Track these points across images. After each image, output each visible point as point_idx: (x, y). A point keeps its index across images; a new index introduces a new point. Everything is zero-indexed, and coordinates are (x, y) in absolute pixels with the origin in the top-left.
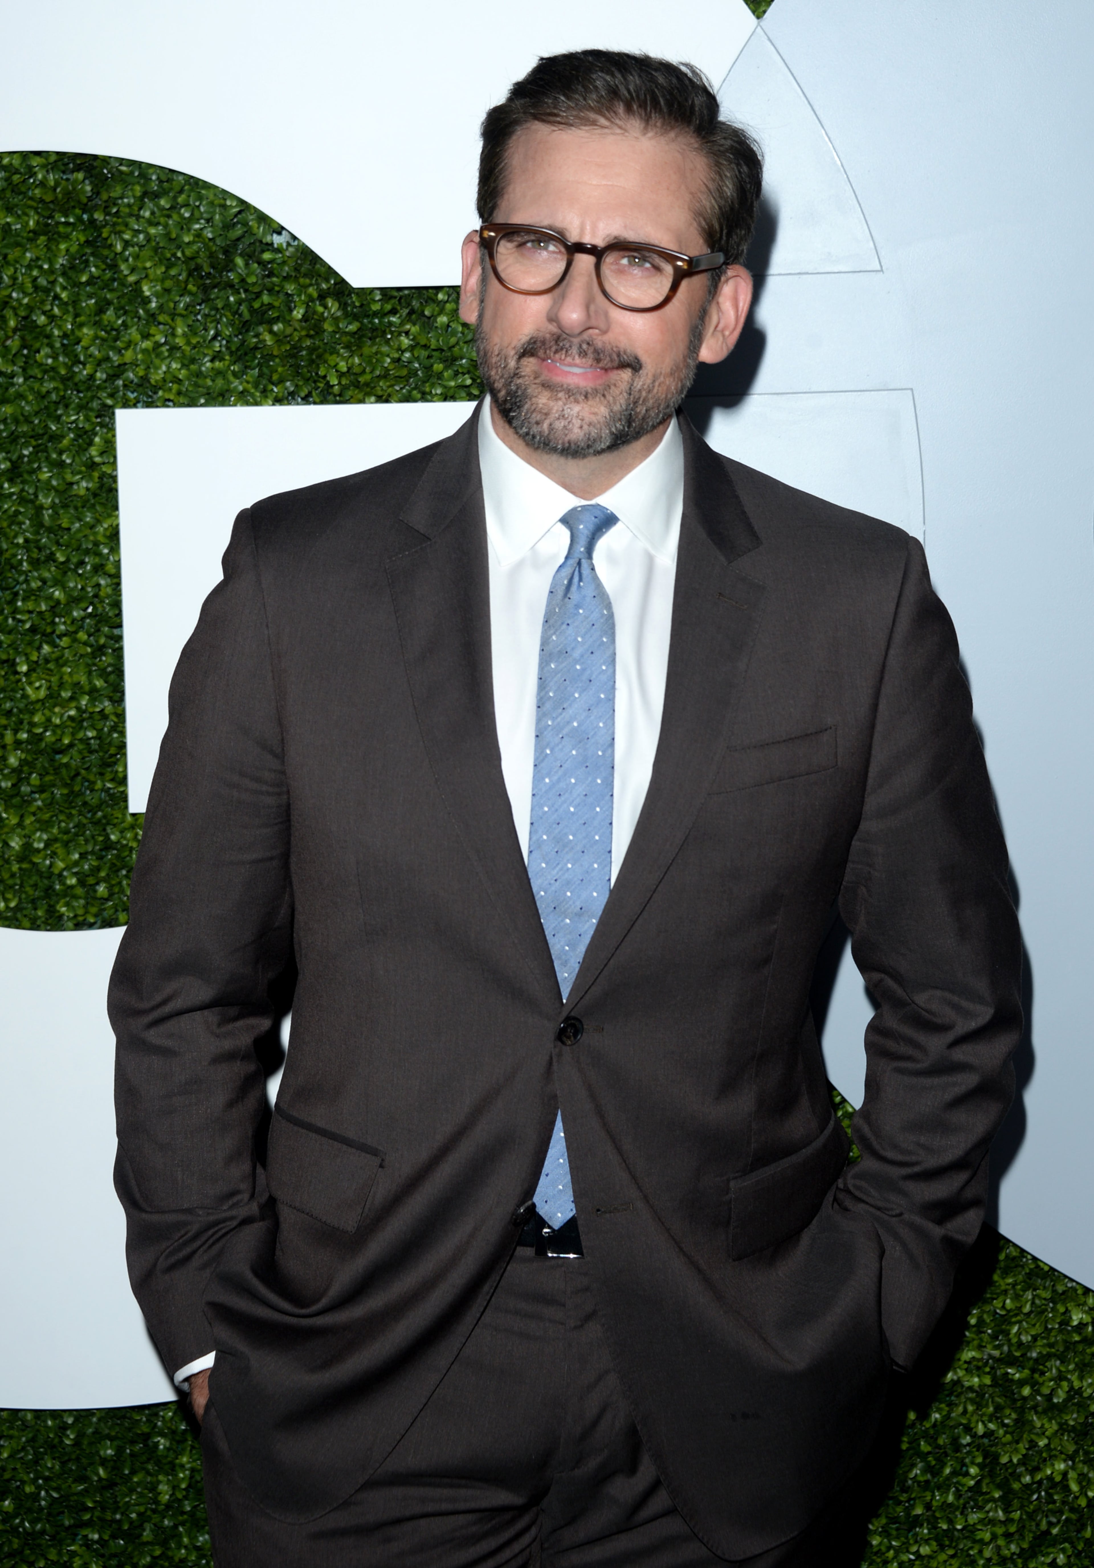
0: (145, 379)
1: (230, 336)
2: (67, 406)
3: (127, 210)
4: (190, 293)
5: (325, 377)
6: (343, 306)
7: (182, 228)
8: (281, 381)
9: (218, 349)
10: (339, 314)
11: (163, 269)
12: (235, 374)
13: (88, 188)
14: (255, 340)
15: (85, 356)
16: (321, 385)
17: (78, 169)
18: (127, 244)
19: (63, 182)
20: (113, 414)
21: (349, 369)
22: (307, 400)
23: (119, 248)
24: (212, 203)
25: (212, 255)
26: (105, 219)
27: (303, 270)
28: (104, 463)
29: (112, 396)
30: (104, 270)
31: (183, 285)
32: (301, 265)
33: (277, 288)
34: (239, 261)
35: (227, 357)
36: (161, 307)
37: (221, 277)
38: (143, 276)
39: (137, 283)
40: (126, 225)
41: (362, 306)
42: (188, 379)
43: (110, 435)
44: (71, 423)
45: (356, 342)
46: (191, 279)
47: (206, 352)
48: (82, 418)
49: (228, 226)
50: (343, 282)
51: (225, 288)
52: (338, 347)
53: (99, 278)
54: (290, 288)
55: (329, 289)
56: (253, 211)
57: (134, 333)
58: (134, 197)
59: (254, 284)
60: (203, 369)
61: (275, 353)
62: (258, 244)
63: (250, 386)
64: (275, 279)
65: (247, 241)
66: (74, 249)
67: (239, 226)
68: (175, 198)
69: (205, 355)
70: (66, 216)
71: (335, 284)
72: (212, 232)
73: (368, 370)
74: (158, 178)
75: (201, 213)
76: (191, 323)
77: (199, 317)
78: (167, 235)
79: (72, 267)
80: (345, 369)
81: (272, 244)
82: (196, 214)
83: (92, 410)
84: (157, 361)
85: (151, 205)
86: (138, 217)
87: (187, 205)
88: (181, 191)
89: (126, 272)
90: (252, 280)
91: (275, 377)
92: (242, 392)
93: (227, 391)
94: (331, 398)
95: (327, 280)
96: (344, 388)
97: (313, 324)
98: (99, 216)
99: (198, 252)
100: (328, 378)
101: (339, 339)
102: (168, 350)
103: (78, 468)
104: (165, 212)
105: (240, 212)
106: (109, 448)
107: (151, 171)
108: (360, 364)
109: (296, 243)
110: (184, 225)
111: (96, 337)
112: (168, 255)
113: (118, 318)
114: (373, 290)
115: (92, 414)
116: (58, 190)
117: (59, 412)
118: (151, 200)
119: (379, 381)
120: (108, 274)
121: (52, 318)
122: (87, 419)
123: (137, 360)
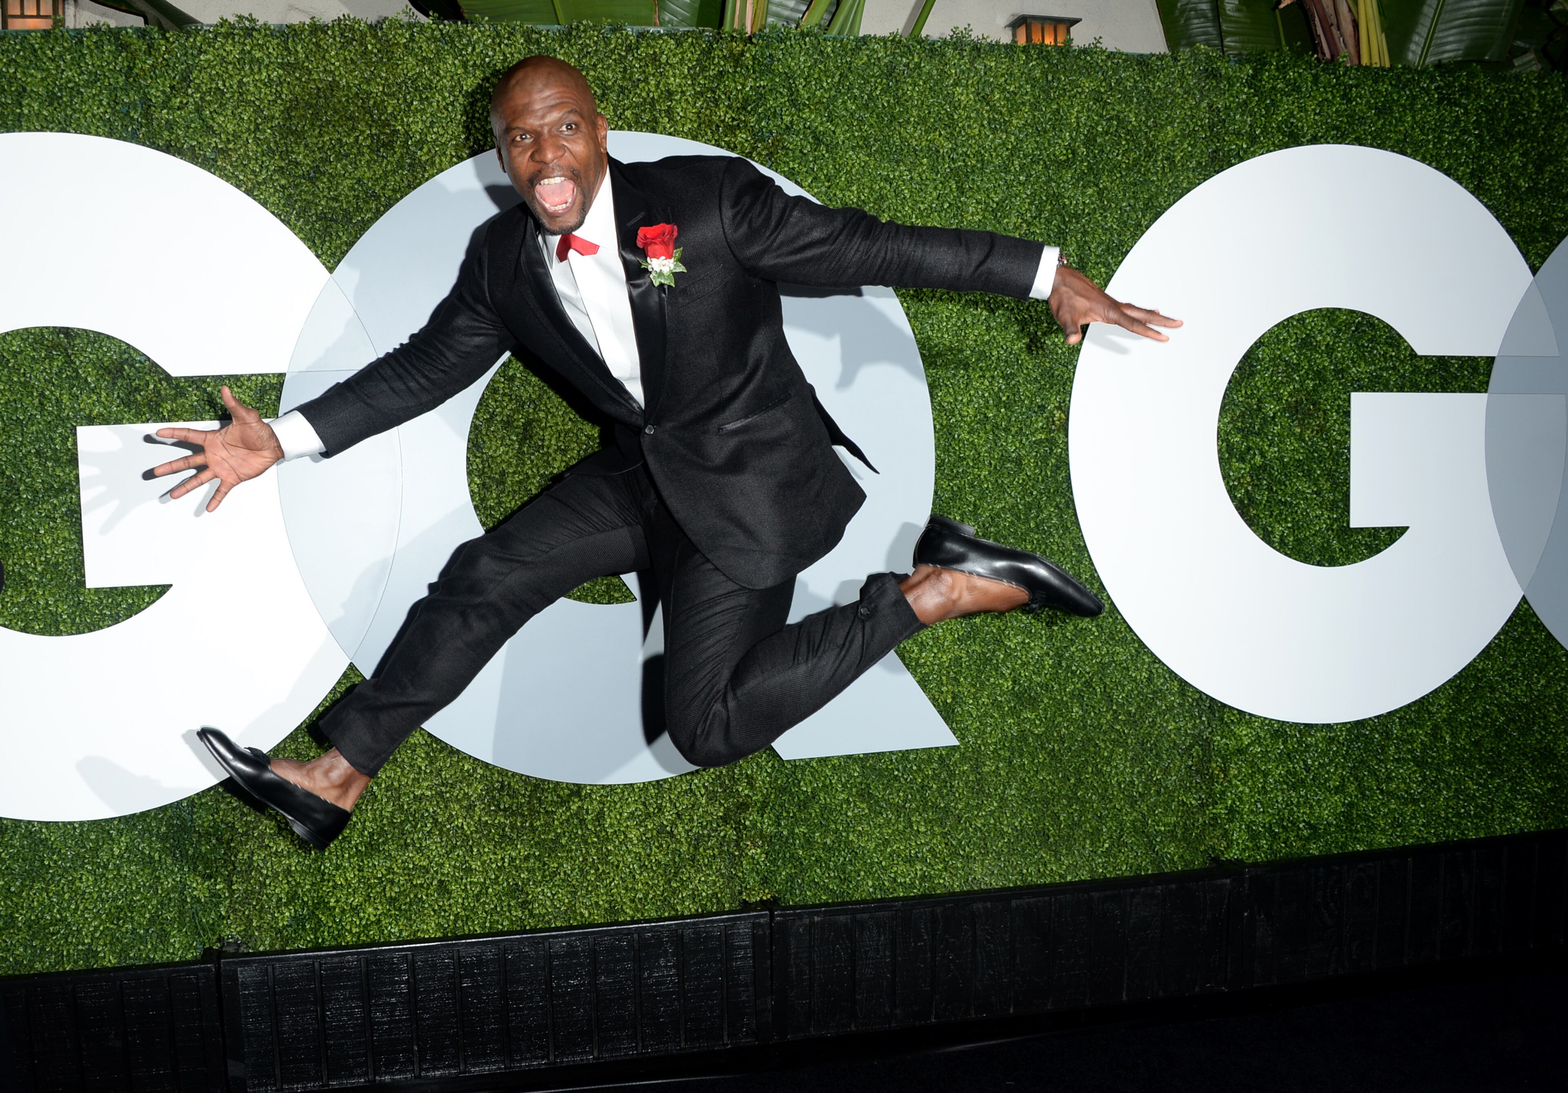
0: (89, 415)
2: (58, 427)
3: (81, 349)
4: (107, 380)
6: (169, 384)
8: (144, 414)
9: (118, 402)
10: (167, 387)
11: (96, 371)
12: (125, 412)
13: (65, 340)
14: (133, 398)
15: (65, 406)
16: (161, 416)
17: (61, 333)
18: (81, 362)
19: (56, 339)
20: (76, 429)
21: (172, 409)
23: (78, 363)
25: (116, 365)
26: (72, 353)
27: (152, 370)
29: (76, 422)
30: (72, 372)
31: (104, 377)
32: (152, 368)
33: (142, 378)
34: (127, 367)
35: (122, 405)
36: (95, 386)
37: (119, 374)
38: (88, 374)
39: (86, 377)
40: (81, 354)
41: (176, 384)
42: (107, 414)
43: (74, 437)
44: (60, 433)
45: (174, 399)
46: (107, 375)
47: (114, 403)
48: (64, 431)
49: (122, 354)
50: (169, 375)
51: (121, 378)
52: (167, 400)
53: (70, 375)
54: (147, 378)
55: (163, 378)
57: (84, 397)
58: (84, 343)
59: (132, 376)
60: (113, 410)
61: (142, 403)
62: (134, 360)
63: (131, 416)
64: (141, 374)
65: (130, 359)
66: (60, 364)
67: (126, 354)
68: (101, 343)
69: (113, 405)
70: (57, 352)
71: (166, 375)
72: (116, 356)
73: (179, 409)
74: (94, 336)
75: (111, 349)
76: (107, 392)
77: (111, 390)
78: (98, 358)
79: (59, 372)
80: (170, 410)
81: (140, 360)
82: (109, 349)
83: (68, 427)
84: (94, 408)
86: (86, 351)
87: (105, 346)
88: (103, 340)
89: (81, 373)
90: (131, 374)
91: (142, 412)
92: (129, 419)
93: (122, 418)
95: (162, 374)
96: (170, 417)
97: (157, 391)
98: (70, 351)
99: (110, 364)
100: (163, 413)
101: (167, 397)
102: (98, 403)
103: (63, 451)
104: (97, 349)
105: (127, 348)
106: (75, 442)
107: (91, 333)
108: (176, 407)
109: (149, 360)
110: (105, 354)
111: (69, 399)
112: (98, 366)
113: (78, 391)
114: (181, 377)
115: (68, 429)
116: (54, 341)
117: (55, 429)
118: (91, 344)
119: (184, 414)
120: (74, 374)
121: (52, 392)
122: (66, 431)
123: (86, 407)
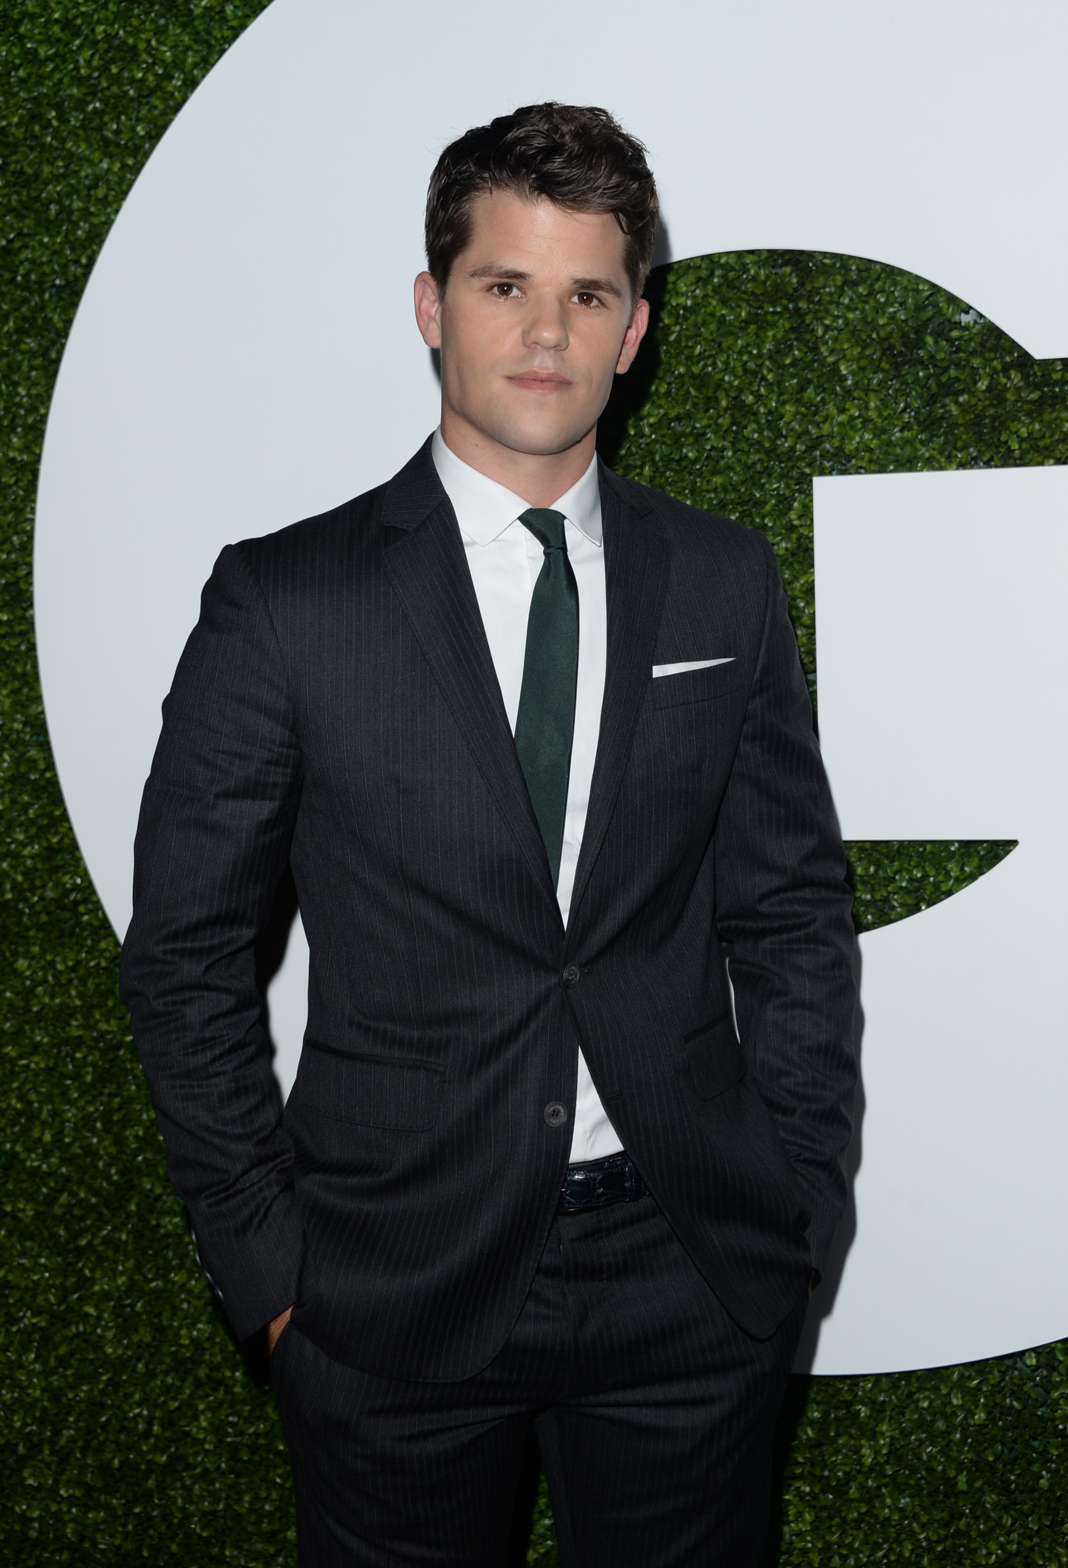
0: (840, 449)
1: (918, 408)
2: (769, 475)
3: (828, 298)
4: (883, 371)
5: (1006, 442)
6: (1025, 377)
7: (877, 312)
8: (965, 447)
9: (907, 420)
10: (1021, 384)
11: (859, 350)
12: (922, 442)
13: (795, 280)
14: (941, 411)
15: (787, 430)
16: (1003, 450)
17: (786, 263)
18: (827, 328)
19: (773, 277)
20: (811, 481)
21: (1029, 434)
22: (988, 464)
23: (820, 332)
24: (906, 289)
25: (904, 335)
26: (808, 307)
27: (988, 345)
28: (801, 526)
29: (810, 465)
30: (806, 353)
31: (877, 363)
32: (986, 341)
33: (963, 363)
34: (929, 340)
35: (915, 427)
36: (856, 384)
37: (912, 354)
38: (841, 356)
39: (836, 363)
40: (827, 311)
41: (1043, 375)
42: (879, 448)
43: (807, 500)
44: (774, 490)
45: (1036, 410)
46: (884, 358)
47: (896, 423)
48: (782, 486)
49: (920, 308)
50: (1026, 354)
51: (915, 365)
52: (1020, 414)
53: (801, 360)
54: (976, 362)
55: (1012, 361)
56: (943, 293)
57: (831, 408)
58: (835, 286)
59: (942, 360)
60: (893, 438)
61: (960, 421)
62: (947, 323)
63: (936, 452)
64: (961, 355)
65: (937, 321)
66: (780, 335)
67: (930, 308)
68: (872, 285)
69: (895, 426)
70: (774, 306)
71: (1018, 357)
72: (905, 314)
73: (1047, 434)
74: (858, 268)
75: (896, 298)
76: (882, 397)
77: (890, 392)
78: (864, 320)
79: (778, 351)
80: (1026, 435)
81: (960, 323)
82: (891, 298)
83: (791, 478)
84: (851, 433)
85: (850, 293)
86: (838, 304)
87: (882, 291)
88: (878, 279)
89: (826, 354)
90: (941, 356)
91: (959, 444)
92: (928, 459)
93: (915, 457)
94: (1011, 461)
95: (1011, 354)
96: (1024, 452)
97: (996, 393)
98: (803, 305)
99: (891, 333)
100: (1009, 443)
101: (1021, 407)
102: (861, 423)
103: (778, 531)
104: (863, 298)
105: (931, 295)
106: (807, 512)
107: (851, 262)
108: (1040, 430)
109: (982, 321)
110: (880, 309)
111: (797, 413)
112: (864, 337)
113: (818, 395)
114: (1054, 361)
115: (792, 482)
116: (768, 283)
117: (763, 481)
118: (851, 288)
119: (1058, 445)
120: (810, 356)
121: (758, 397)
122: (788, 486)
123: (833, 432)
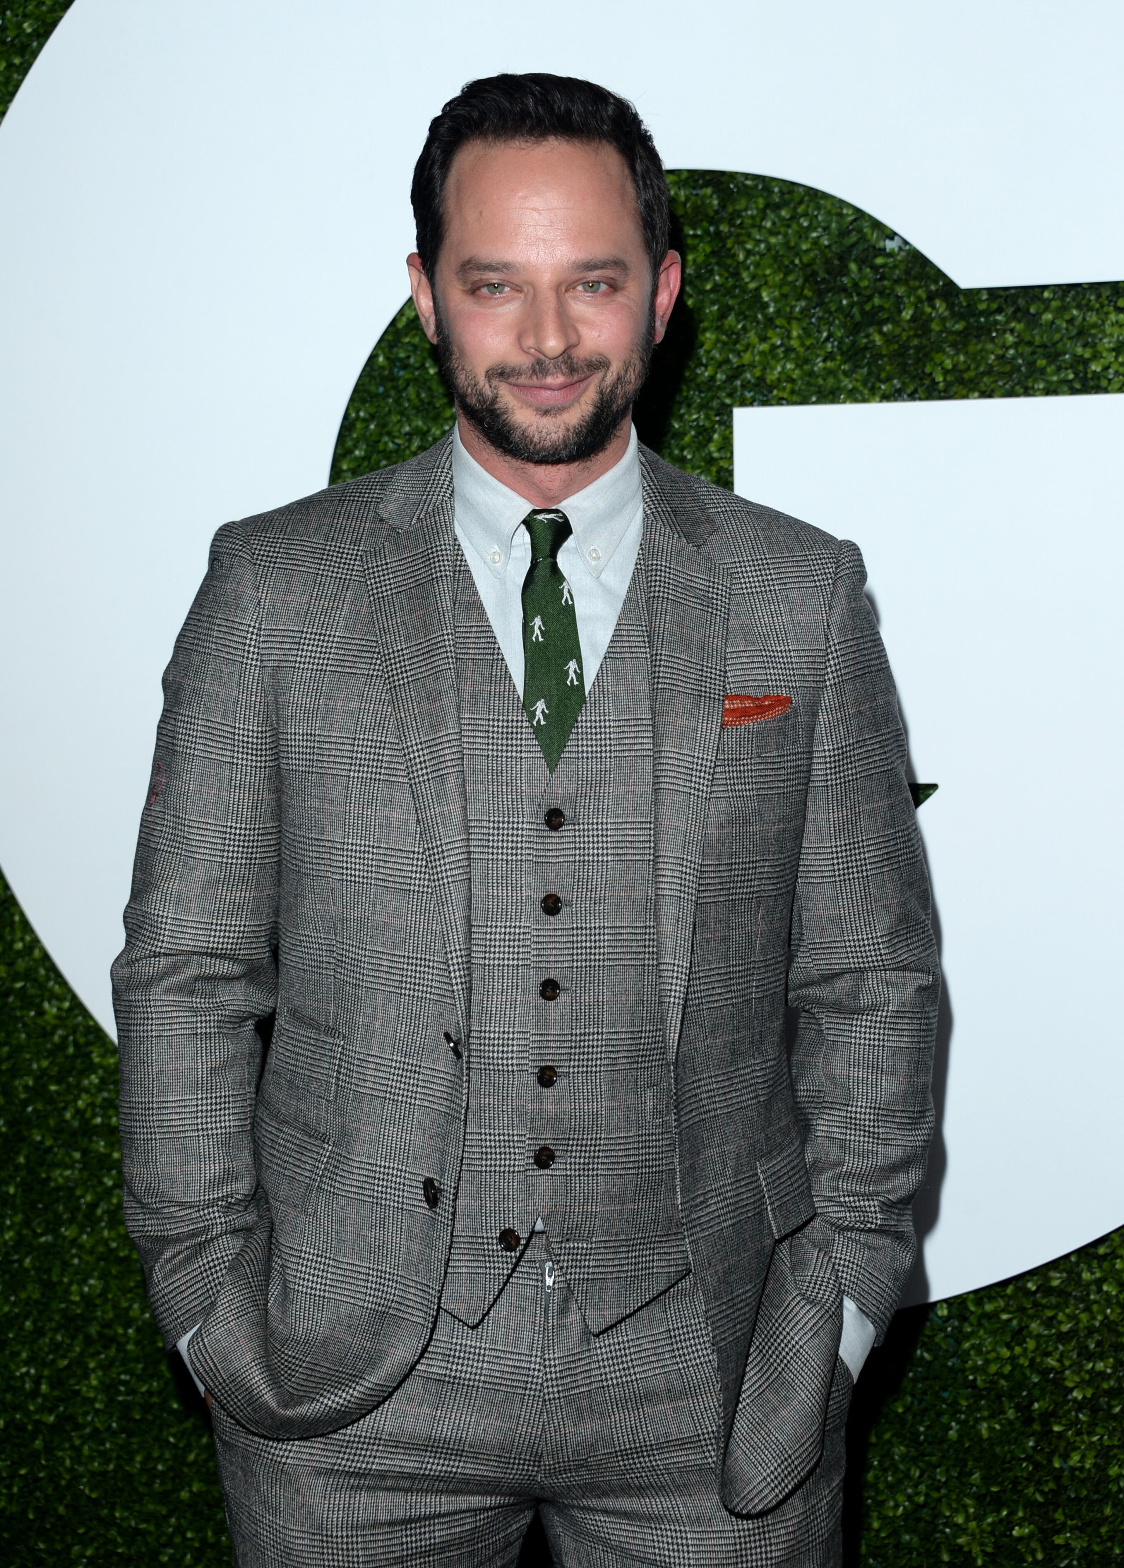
0: (761, 379)
1: (842, 337)
2: (689, 406)
3: (750, 222)
4: (806, 298)
5: (931, 374)
6: (950, 306)
7: (800, 237)
8: (889, 379)
9: (829, 350)
10: (946, 314)
11: (781, 276)
12: (846, 374)
13: (715, 202)
14: (865, 341)
15: (707, 360)
16: (927, 382)
17: (707, 184)
18: (749, 253)
19: (693, 198)
20: (731, 412)
21: (954, 366)
22: (912, 397)
23: (741, 257)
24: (829, 213)
25: (827, 262)
26: (729, 231)
27: (913, 273)
28: (721, 458)
29: (730, 395)
30: (727, 279)
31: (799, 290)
32: (911, 268)
33: (887, 291)
34: (853, 266)
35: (839, 358)
36: (778, 312)
37: (835, 281)
38: (763, 282)
39: (758, 289)
40: (749, 235)
41: (969, 305)
42: (801, 378)
43: (727, 432)
44: (693, 421)
45: (961, 341)
46: (807, 285)
47: (819, 352)
48: (702, 417)
49: (844, 233)
50: (950, 284)
51: (838, 292)
52: (945, 345)
53: (722, 285)
54: (901, 290)
55: (937, 290)
56: (867, 218)
57: (752, 337)
58: (757, 209)
59: (866, 288)
60: (816, 369)
61: (884, 352)
62: (871, 250)
63: (859, 384)
64: (886, 283)
65: (861, 247)
66: (700, 259)
67: (854, 233)
68: (795, 209)
69: (818, 356)
70: (694, 229)
71: (944, 285)
72: (828, 240)
73: (973, 366)
74: (780, 191)
75: (819, 223)
76: (805, 325)
77: (813, 320)
78: (786, 244)
79: (698, 276)
80: (950, 367)
81: (885, 249)
82: (815, 223)
83: (711, 409)
84: (773, 363)
85: (772, 216)
86: (760, 228)
87: (805, 215)
88: (801, 202)
89: (747, 280)
90: (864, 283)
91: (883, 375)
92: (851, 390)
93: (838, 389)
94: (936, 394)
95: (936, 282)
96: (948, 385)
97: (921, 323)
98: (724, 228)
99: (814, 259)
100: (934, 375)
101: (945, 338)
102: (783, 352)
103: (698, 463)
104: (785, 222)
105: (855, 220)
106: (727, 445)
107: (774, 184)
108: (965, 362)
109: (907, 248)
110: (803, 234)
111: (718, 341)
112: (787, 263)
113: (739, 322)
114: (979, 291)
115: (712, 413)
116: (688, 205)
117: (682, 411)
118: (774, 211)
119: (982, 378)
120: (731, 282)
122: (707, 417)
123: (754, 361)
